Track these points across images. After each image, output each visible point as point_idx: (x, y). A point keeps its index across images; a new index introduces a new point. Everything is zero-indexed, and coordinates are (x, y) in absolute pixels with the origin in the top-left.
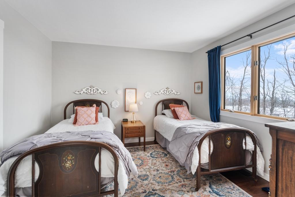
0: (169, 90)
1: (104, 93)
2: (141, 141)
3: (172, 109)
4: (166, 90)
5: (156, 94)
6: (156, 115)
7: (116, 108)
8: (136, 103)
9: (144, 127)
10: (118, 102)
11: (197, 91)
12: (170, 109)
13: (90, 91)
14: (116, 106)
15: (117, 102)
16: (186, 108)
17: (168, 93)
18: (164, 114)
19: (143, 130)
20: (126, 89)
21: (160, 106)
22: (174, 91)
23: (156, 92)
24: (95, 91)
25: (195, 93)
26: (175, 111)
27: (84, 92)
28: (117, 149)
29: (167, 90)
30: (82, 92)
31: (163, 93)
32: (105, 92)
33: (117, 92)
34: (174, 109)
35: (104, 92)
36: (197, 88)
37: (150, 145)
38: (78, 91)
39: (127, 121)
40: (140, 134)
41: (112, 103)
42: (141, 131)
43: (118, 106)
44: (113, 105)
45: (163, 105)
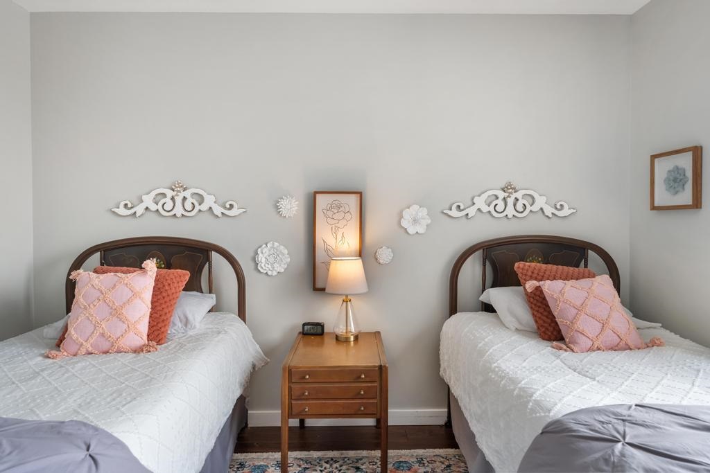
0: (519, 195)
1: (226, 212)
3: (530, 285)
4: (502, 195)
5: (454, 213)
6: (453, 309)
7: (275, 273)
8: (360, 255)
9: (382, 370)
10: (285, 252)
11: (663, 197)
12: (520, 285)
13: (169, 206)
14: (276, 265)
15: (282, 248)
16: (604, 281)
17: (510, 211)
18: (488, 308)
19: (375, 384)
20: (316, 193)
21: (472, 271)
22: (541, 202)
23: (454, 207)
24: (188, 206)
25: (653, 208)
26: (544, 299)
27: (147, 209)
29: (507, 194)
30: (140, 210)
31: (485, 209)
32: (231, 206)
33: (277, 208)
34: (538, 289)
35: (225, 208)
36: (667, 181)
37: (420, 452)
38: (126, 205)
40: (362, 404)
41: (261, 255)
42: (367, 390)
43: (286, 266)
44: (263, 260)
45: (488, 263)
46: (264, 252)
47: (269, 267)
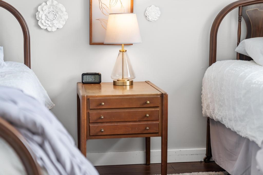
2: (152, 162)
6: (213, 59)
7: (54, 29)
8: (132, 11)
9: (163, 97)
10: (64, 9)
14: (55, 22)
15: (60, 6)
19: (158, 109)
28: (37, 139)
39: (97, 80)
40: (148, 125)
41: (41, 12)
42: (151, 113)
43: (64, 23)
44: (44, 17)
45: (243, 20)
46: (44, 9)
47: (49, 23)
